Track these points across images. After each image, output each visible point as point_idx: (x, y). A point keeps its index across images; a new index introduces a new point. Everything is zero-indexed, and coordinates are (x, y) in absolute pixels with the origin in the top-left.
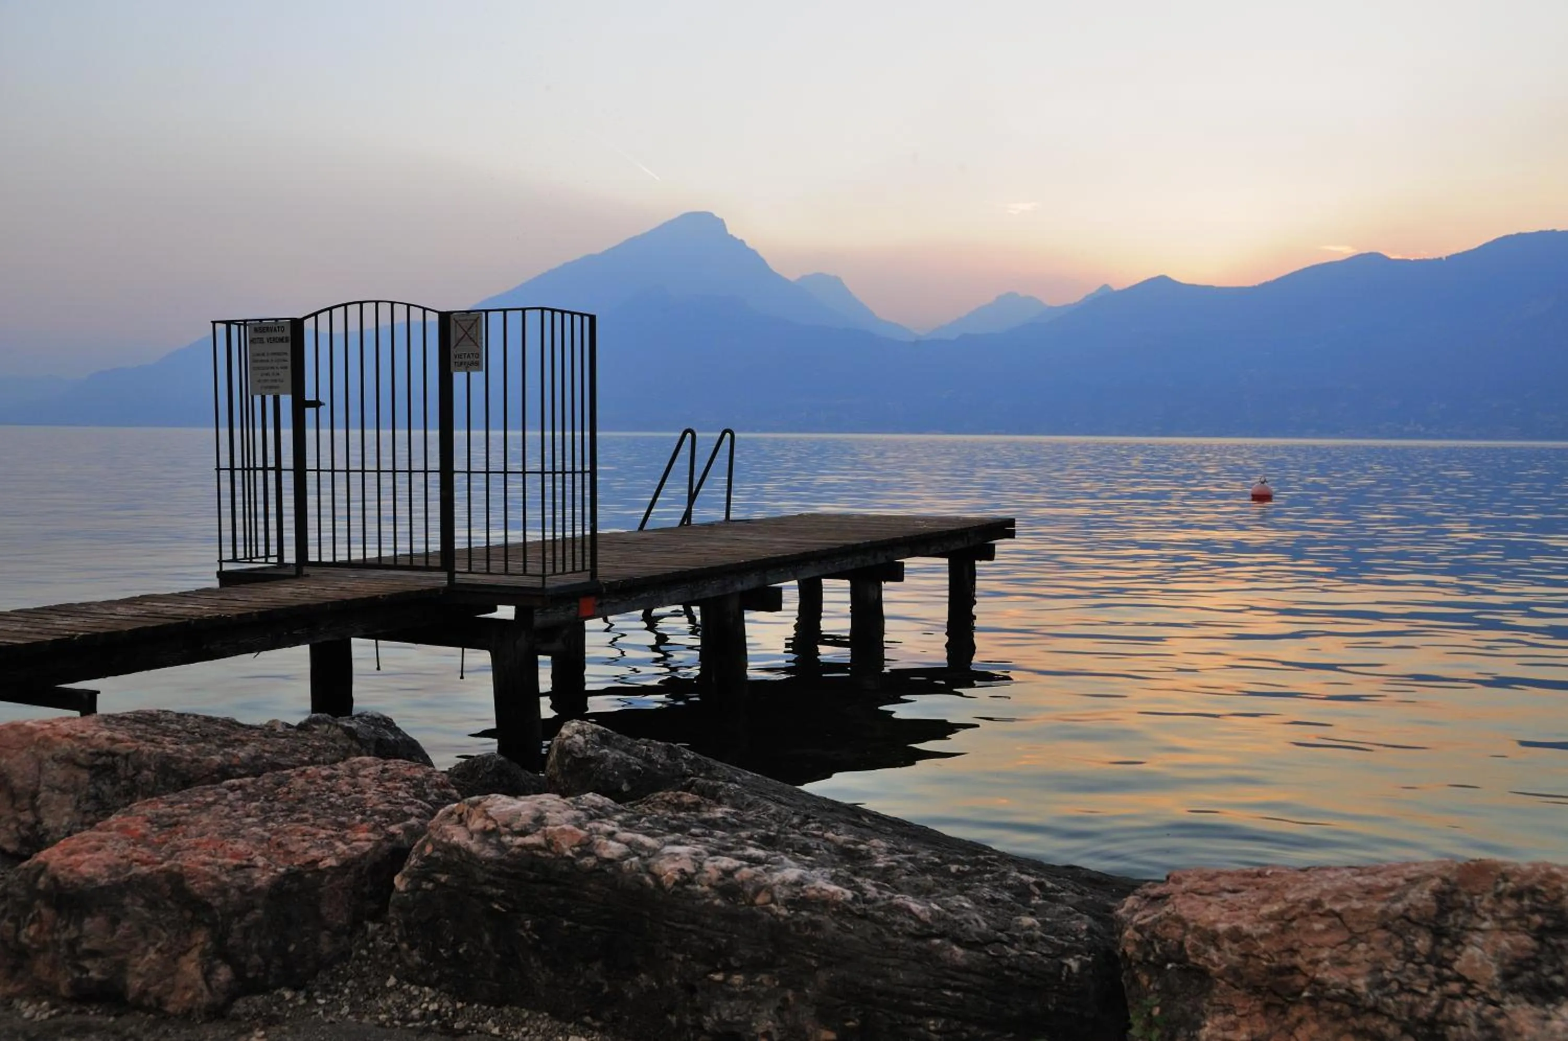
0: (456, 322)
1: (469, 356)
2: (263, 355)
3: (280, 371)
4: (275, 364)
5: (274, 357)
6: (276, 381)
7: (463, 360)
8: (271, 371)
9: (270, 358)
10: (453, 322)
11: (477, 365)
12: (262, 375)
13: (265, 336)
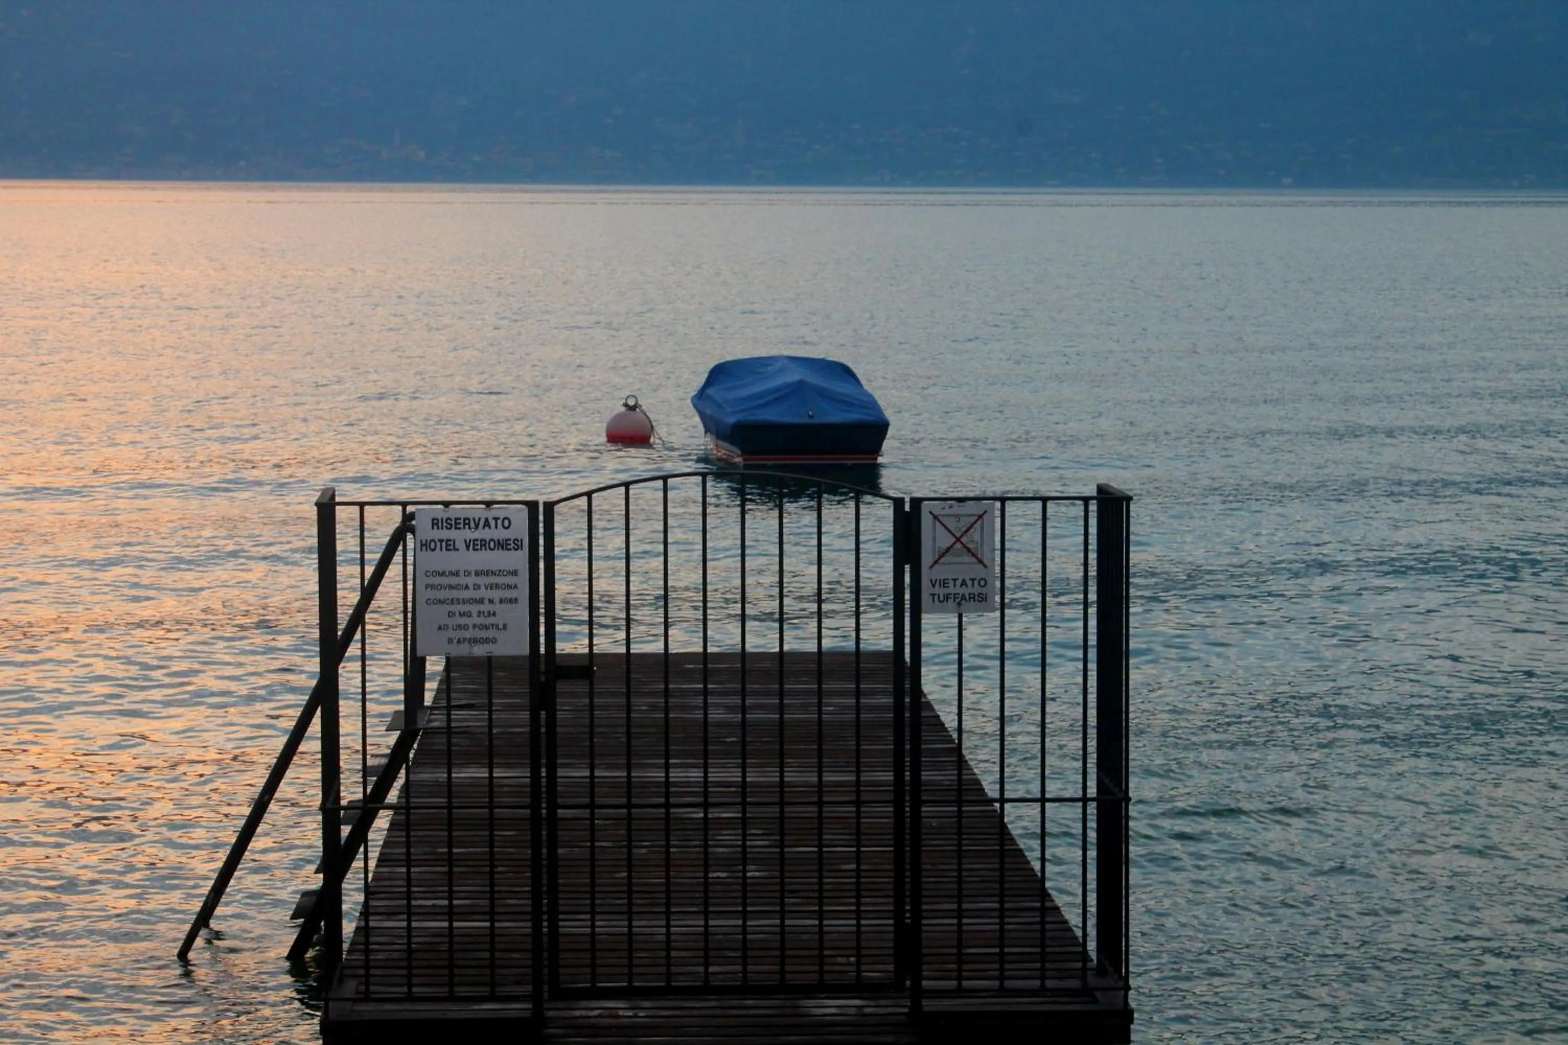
0: (935, 517)
1: (964, 583)
2: (457, 574)
3: (497, 607)
4: (483, 593)
5: (482, 580)
6: (486, 627)
7: (951, 590)
8: (474, 609)
9: (471, 580)
10: (926, 521)
11: (980, 600)
12: (451, 614)
13: (460, 536)
